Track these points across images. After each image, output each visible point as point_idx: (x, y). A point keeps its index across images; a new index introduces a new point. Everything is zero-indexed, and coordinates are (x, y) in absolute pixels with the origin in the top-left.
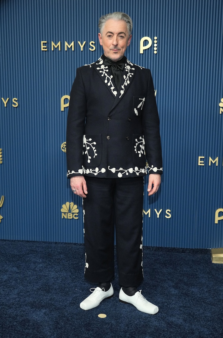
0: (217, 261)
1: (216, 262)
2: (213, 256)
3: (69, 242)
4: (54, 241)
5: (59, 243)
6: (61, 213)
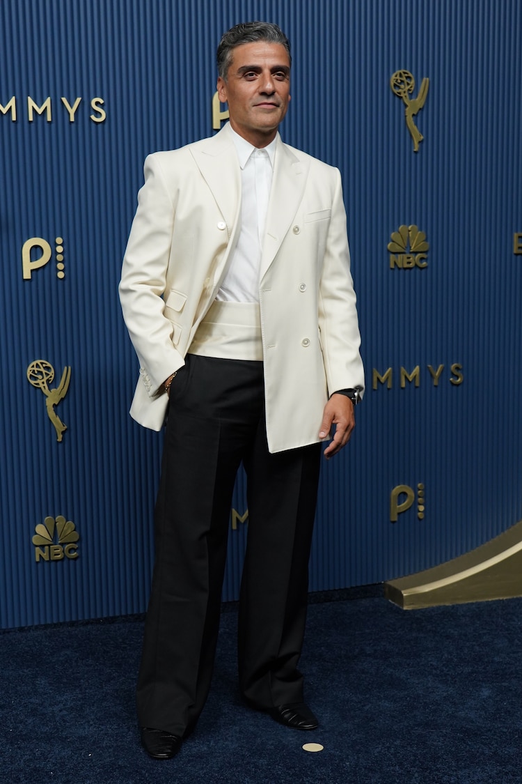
0: (413, 604)
1: (412, 606)
2: (405, 595)
3: (55, 622)
4: (17, 625)
5: (30, 628)
6: (31, 547)
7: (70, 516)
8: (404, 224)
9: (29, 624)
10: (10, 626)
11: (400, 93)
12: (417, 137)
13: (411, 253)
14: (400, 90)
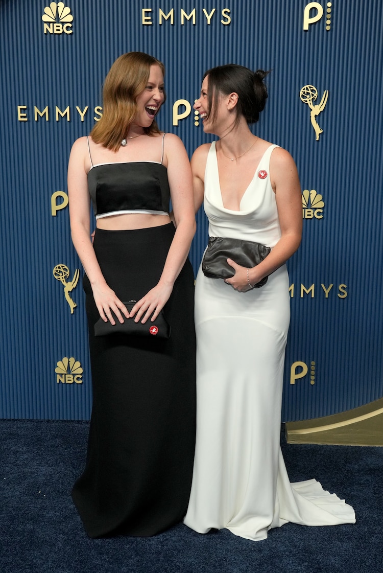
0: (294, 441)
2: (288, 433)
3: (69, 419)
4: (46, 419)
5: (53, 421)
6: (55, 374)
7: (79, 358)
8: (308, 189)
9: (53, 419)
10: (42, 418)
11: (306, 101)
12: (318, 131)
13: (311, 209)
14: (307, 99)
